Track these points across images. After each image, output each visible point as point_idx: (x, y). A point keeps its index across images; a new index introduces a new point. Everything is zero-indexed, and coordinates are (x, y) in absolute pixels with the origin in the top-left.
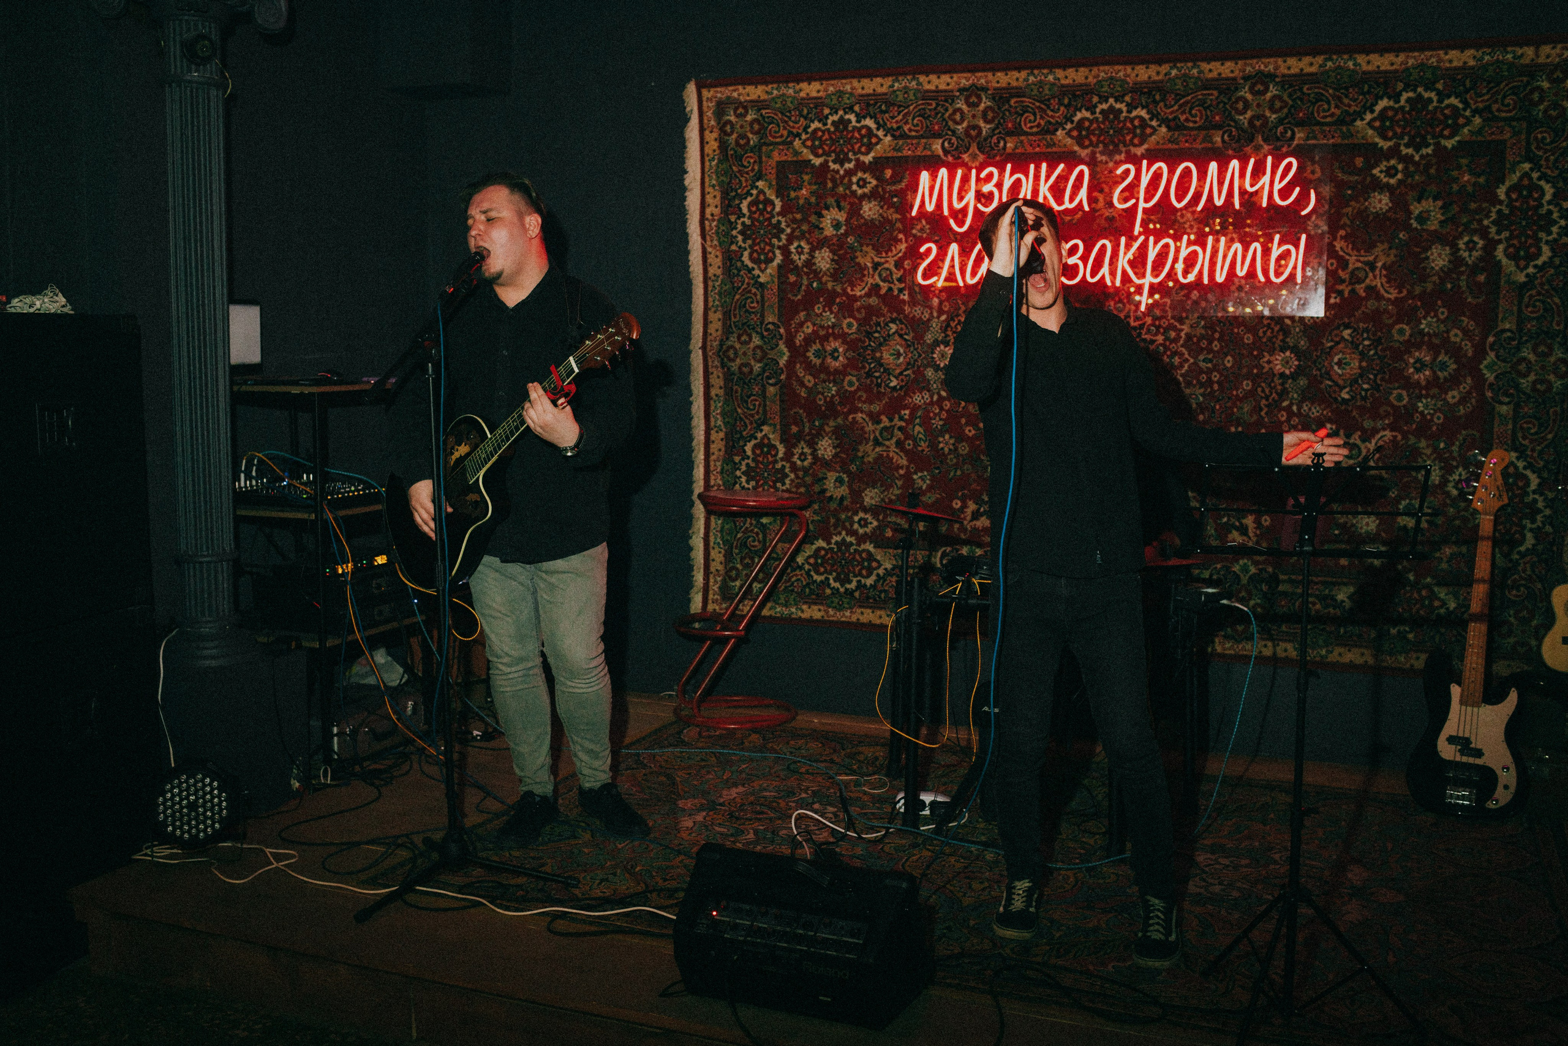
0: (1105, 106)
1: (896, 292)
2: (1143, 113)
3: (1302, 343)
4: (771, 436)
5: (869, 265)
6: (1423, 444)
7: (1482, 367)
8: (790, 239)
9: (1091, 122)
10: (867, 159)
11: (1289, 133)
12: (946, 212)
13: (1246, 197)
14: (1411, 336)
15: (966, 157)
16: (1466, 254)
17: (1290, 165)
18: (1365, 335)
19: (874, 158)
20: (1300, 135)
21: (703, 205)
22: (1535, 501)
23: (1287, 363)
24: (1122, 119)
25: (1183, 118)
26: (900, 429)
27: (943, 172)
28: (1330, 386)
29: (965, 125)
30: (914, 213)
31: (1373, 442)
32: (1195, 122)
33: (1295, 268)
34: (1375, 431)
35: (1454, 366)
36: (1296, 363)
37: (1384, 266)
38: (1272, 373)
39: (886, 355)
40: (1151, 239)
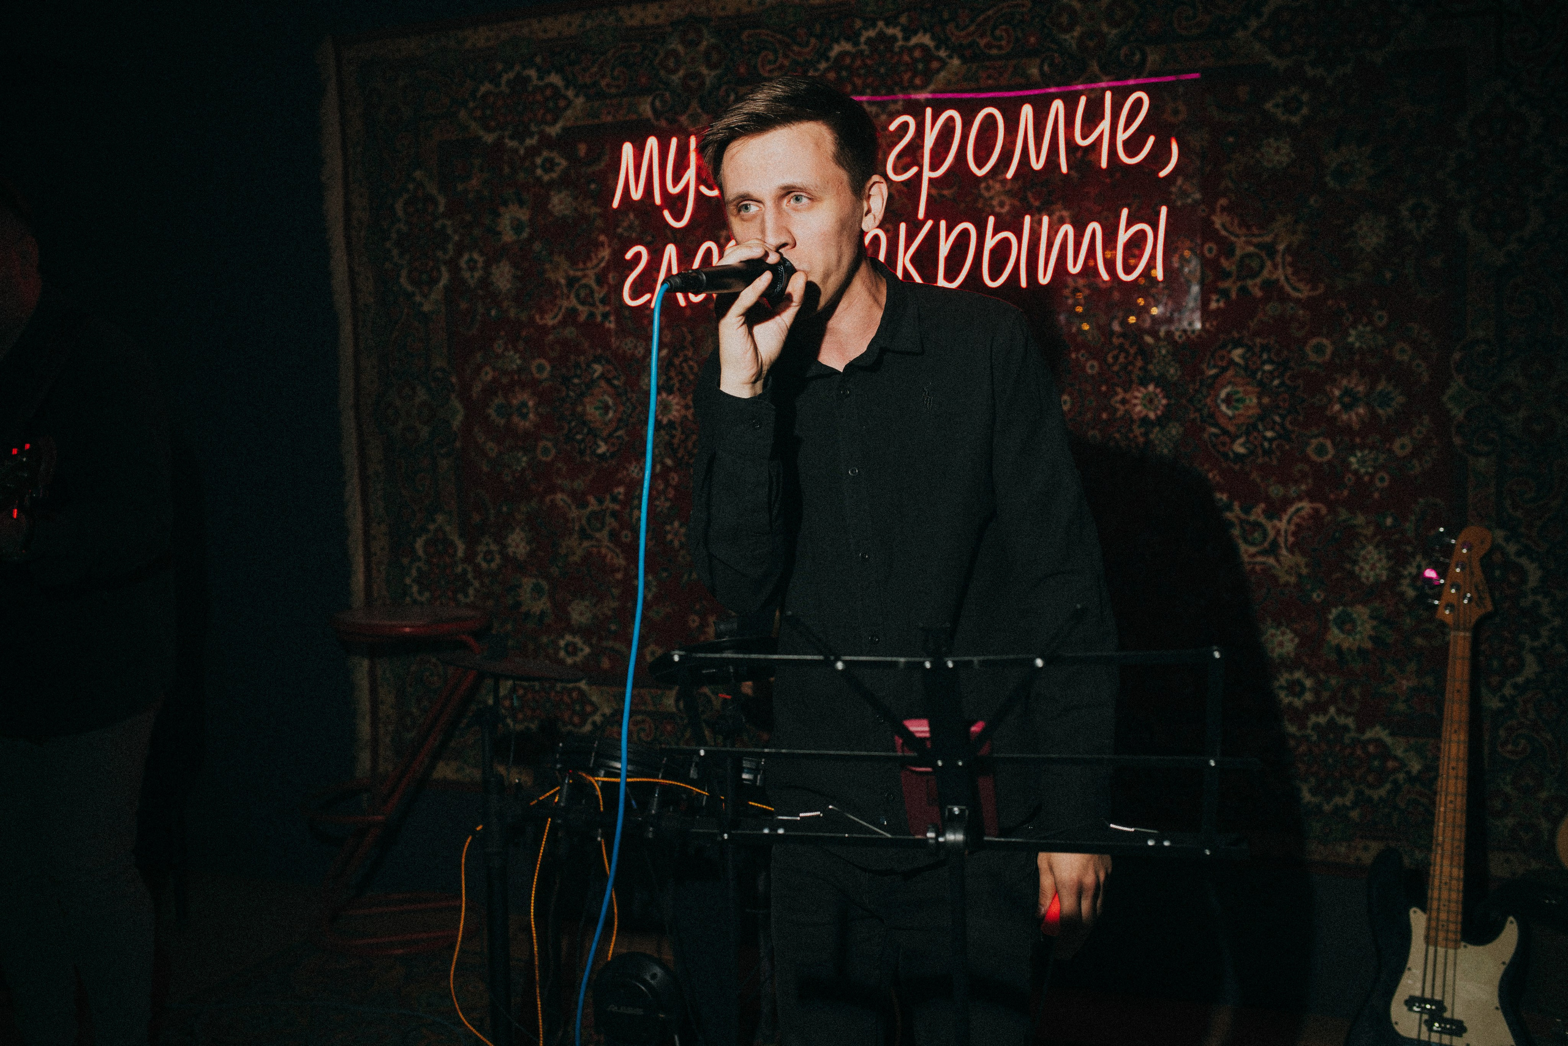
0: (872, 33)
1: (599, 319)
2: (926, 40)
3: (1172, 371)
4: (448, 528)
5: (563, 281)
6: (1360, 519)
7: (1445, 399)
8: (460, 250)
9: (854, 57)
10: (554, 130)
11: (1138, 57)
12: (658, 200)
13: (1079, 154)
14: (1333, 354)
15: (684, 119)
16: (1412, 226)
17: (1139, 102)
18: (1265, 356)
19: (564, 129)
20: (1153, 58)
21: (348, 207)
22: (1536, 605)
23: (1151, 401)
24: (897, 50)
25: (982, 42)
26: (614, 514)
27: (652, 142)
28: (1215, 435)
29: (681, 73)
30: (615, 204)
31: (1285, 518)
32: (1000, 48)
33: (1153, 256)
34: (1287, 502)
35: (1401, 399)
36: (1164, 402)
37: (1288, 249)
38: (1128, 420)
39: (590, 409)
40: (943, 224)
